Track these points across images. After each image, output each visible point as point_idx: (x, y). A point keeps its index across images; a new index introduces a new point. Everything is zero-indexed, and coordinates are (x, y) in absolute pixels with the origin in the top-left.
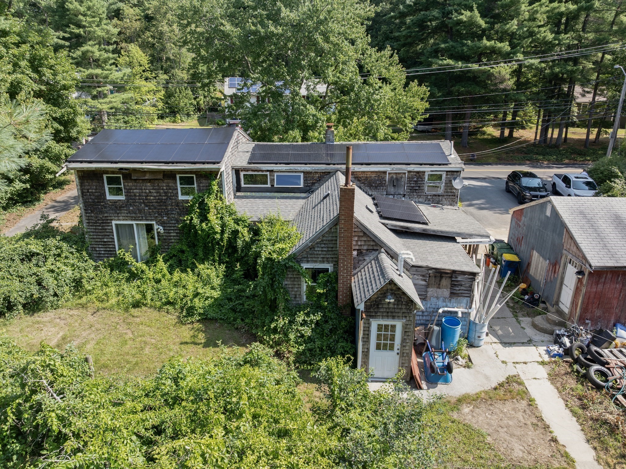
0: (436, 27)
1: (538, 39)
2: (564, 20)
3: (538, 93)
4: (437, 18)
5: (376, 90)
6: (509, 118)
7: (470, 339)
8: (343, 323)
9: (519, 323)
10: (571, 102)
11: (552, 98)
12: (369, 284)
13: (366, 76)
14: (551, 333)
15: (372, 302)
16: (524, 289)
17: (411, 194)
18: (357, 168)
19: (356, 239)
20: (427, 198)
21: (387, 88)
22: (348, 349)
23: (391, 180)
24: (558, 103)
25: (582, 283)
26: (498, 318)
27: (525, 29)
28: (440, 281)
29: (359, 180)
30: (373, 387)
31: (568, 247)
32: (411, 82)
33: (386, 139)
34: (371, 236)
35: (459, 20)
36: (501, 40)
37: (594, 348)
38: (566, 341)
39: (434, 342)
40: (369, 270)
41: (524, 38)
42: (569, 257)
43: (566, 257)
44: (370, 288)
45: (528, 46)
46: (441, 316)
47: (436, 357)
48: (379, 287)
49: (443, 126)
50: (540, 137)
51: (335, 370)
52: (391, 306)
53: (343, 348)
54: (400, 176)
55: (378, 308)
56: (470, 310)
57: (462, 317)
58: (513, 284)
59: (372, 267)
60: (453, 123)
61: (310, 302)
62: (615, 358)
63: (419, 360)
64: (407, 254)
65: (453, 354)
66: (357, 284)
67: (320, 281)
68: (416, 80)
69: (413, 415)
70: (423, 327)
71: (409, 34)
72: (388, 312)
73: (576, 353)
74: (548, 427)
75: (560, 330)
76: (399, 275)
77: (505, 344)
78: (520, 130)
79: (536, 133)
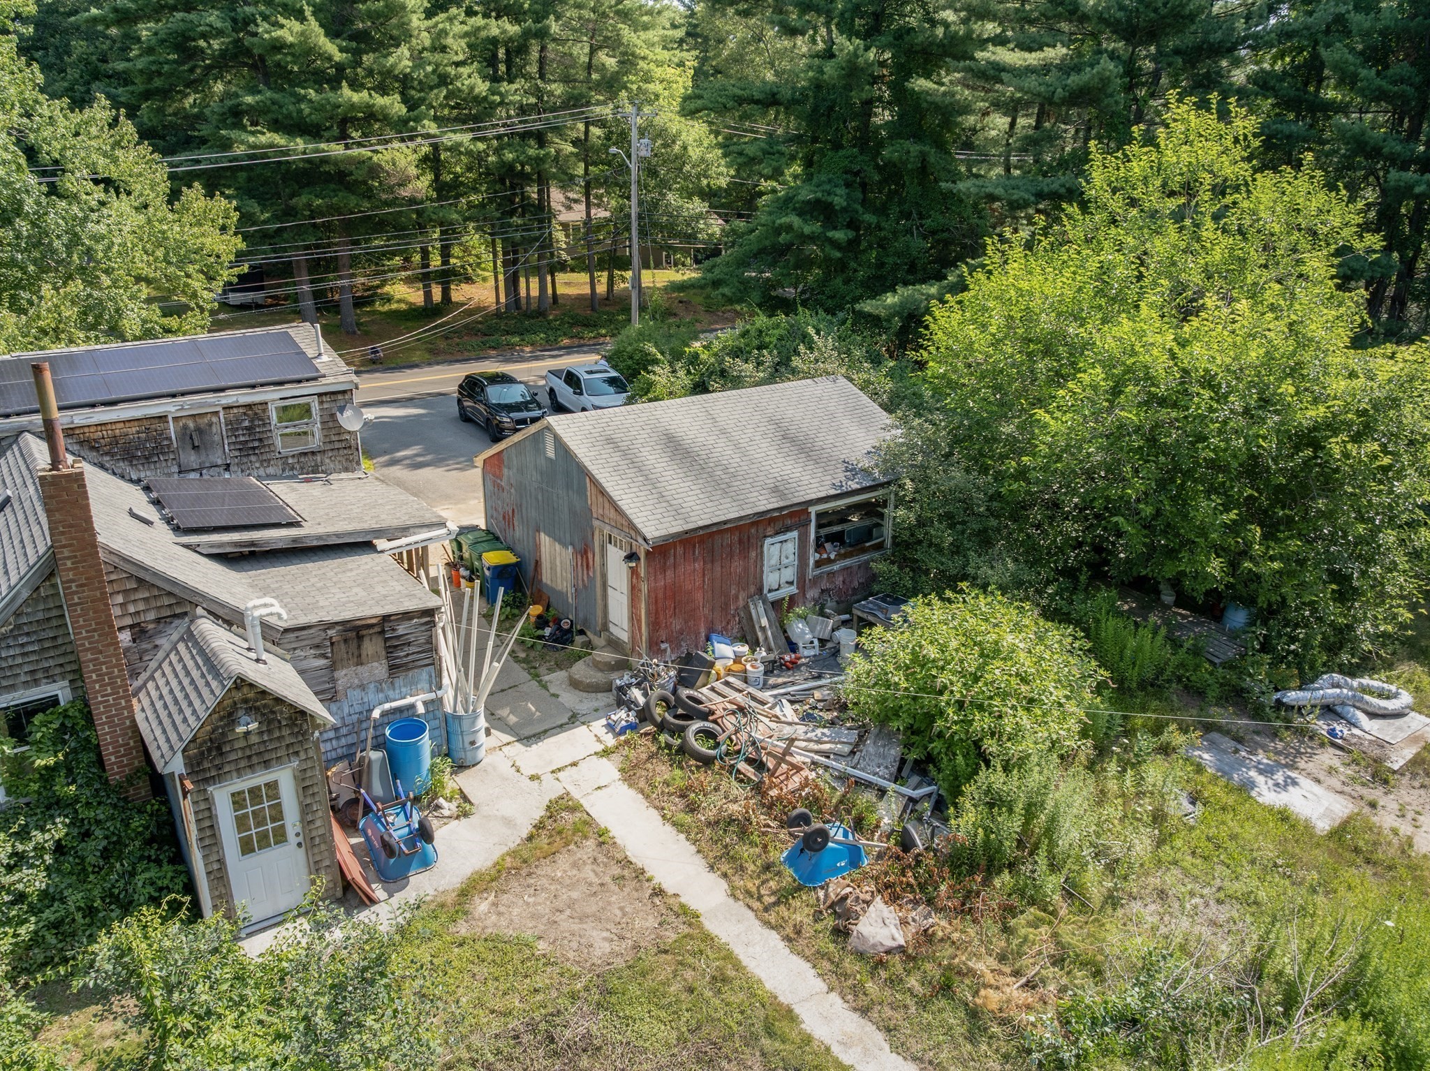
0: (223, 53)
1: (460, 90)
2: (501, 53)
3: (482, 205)
4: (220, 33)
5: (92, 211)
6: (436, 262)
7: (455, 754)
8: (137, 822)
9: (545, 687)
10: (550, 222)
11: (512, 213)
12: (184, 704)
13: (53, 174)
14: (608, 688)
15: (201, 745)
16: (539, 617)
17: (245, 460)
18: (80, 418)
19: (120, 599)
20: (285, 463)
21: (121, 205)
22: (166, 882)
23: (184, 434)
24: (525, 224)
25: (638, 576)
26: (503, 691)
27: (429, 69)
28: (359, 647)
29: (93, 448)
30: (255, 948)
31: (600, 511)
32: (184, 189)
33: (148, 334)
34: (159, 584)
35: (277, 39)
36: (383, 90)
37: (685, 692)
38: (636, 694)
39: (378, 789)
40: (174, 670)
41: (431, 88)
42: (607, 530)
43: (601, 531)
44: (188, 712)
45: (442, 106)
46: (378, 726)
47: (390, 819)
48: (211, 702)
49: (290, 290)
50: (507, 296)
51: (140, 947)
52: (254, 739)
53: (152, 884)
54: (206, 421)
55: (222, 754)
56: (440, 693)
57: (427, 712)
58: (516, 611)
59: (181, 660)
60: (312, 282)
61: (23, 800)
62: (721, 699)
63: (354, 841)
64: (265, 605)
65: (427, 799)
66: (149, 712)
67: (39, 735)
68: (196, 184)
69: (365, 969)
70: (346, 763)
71: (154, 68)
72: (249, 757)
73: (658, 711)
74: (643, 872)
75: (621, 678)
76: (258, 661)
77: (529, 739)
78: (463, 285)
79: (497, 288)
